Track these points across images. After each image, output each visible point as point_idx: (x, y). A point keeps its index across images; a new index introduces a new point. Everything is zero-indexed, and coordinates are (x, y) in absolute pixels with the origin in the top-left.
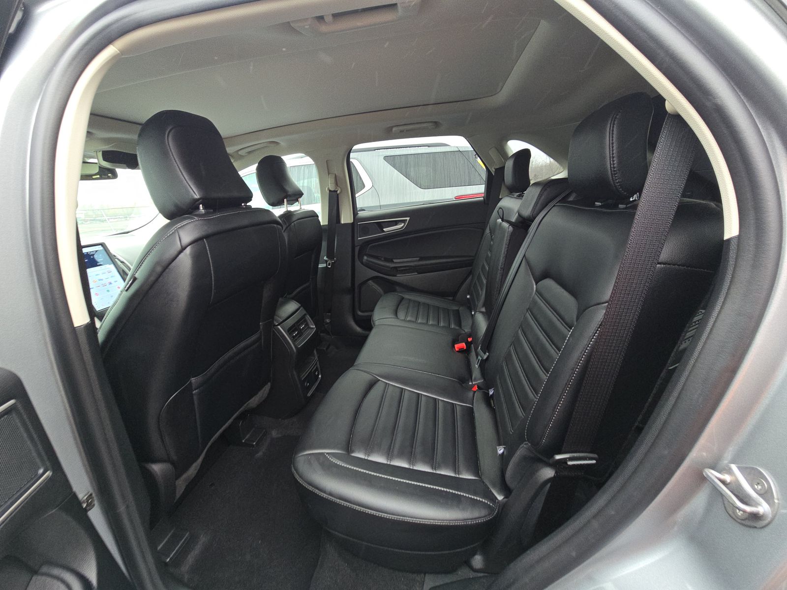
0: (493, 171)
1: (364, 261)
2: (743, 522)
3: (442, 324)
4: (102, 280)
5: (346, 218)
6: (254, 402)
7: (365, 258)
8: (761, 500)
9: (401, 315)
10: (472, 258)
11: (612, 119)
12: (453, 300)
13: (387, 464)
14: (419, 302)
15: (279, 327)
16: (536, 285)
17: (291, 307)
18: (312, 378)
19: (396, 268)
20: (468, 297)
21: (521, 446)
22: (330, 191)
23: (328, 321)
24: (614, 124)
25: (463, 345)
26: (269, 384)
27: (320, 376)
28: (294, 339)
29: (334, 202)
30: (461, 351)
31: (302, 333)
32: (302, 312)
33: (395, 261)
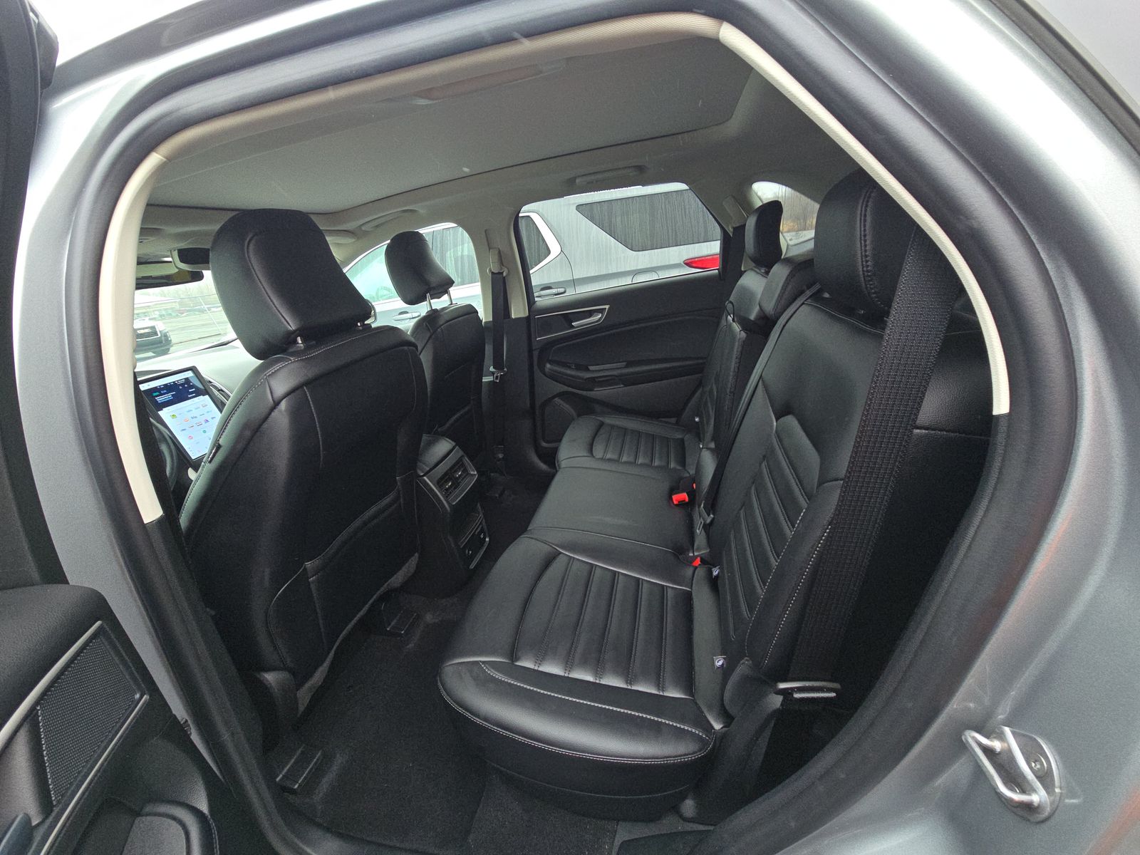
0: (730, 230)
1: (547, 370)
2: (1015, 810)
3: (657, 463)
4: (196, 417)
5: (518, 310)
6: (398, 579)
7: (548, 366)
8: (1038, 785)
9: (599, 450)
10: (701, 361)
11: (864, 198)
12: (677, 423)
13: (564, 677)
14: (626, 429)
15: (425, 478)
16: (776, 421)
17: (443, 446)
18: (476, 542)
19: (594, 378)
20: (697, 419)
21: (741, 662)
22: (492, 273)
23: (501, 456)
24: (867, 206)
25: (684, 496)
26: (416, 555)
27: (487, 539)
28: (447, 493)
29: (499, 289)
30: (682, 504)
31: (459, 484)
32: (458, 453)
33: (591, 368)
